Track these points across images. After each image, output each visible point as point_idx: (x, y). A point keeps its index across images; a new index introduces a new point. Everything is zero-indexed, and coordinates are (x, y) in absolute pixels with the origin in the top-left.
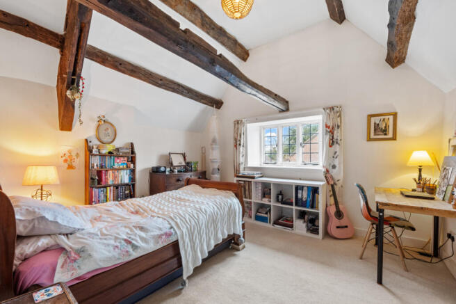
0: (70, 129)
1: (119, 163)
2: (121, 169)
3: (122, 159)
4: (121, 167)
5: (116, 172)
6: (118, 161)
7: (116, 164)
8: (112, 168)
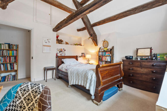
0: (97, 45)
1: (107, 54)
2: (107, 56)
3: (108, 52)
4: (108, 55)
5: (105, 57)
6: (107, 53)
7: (106, 54)
8: (105, 56)
